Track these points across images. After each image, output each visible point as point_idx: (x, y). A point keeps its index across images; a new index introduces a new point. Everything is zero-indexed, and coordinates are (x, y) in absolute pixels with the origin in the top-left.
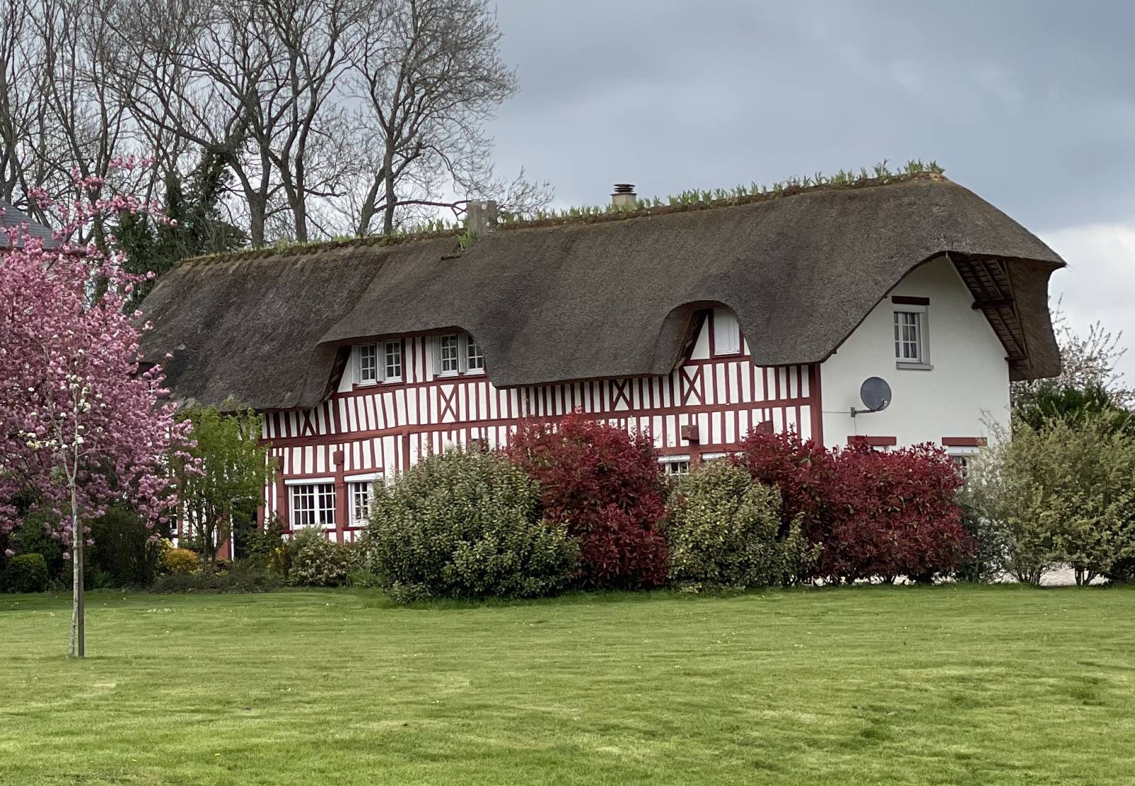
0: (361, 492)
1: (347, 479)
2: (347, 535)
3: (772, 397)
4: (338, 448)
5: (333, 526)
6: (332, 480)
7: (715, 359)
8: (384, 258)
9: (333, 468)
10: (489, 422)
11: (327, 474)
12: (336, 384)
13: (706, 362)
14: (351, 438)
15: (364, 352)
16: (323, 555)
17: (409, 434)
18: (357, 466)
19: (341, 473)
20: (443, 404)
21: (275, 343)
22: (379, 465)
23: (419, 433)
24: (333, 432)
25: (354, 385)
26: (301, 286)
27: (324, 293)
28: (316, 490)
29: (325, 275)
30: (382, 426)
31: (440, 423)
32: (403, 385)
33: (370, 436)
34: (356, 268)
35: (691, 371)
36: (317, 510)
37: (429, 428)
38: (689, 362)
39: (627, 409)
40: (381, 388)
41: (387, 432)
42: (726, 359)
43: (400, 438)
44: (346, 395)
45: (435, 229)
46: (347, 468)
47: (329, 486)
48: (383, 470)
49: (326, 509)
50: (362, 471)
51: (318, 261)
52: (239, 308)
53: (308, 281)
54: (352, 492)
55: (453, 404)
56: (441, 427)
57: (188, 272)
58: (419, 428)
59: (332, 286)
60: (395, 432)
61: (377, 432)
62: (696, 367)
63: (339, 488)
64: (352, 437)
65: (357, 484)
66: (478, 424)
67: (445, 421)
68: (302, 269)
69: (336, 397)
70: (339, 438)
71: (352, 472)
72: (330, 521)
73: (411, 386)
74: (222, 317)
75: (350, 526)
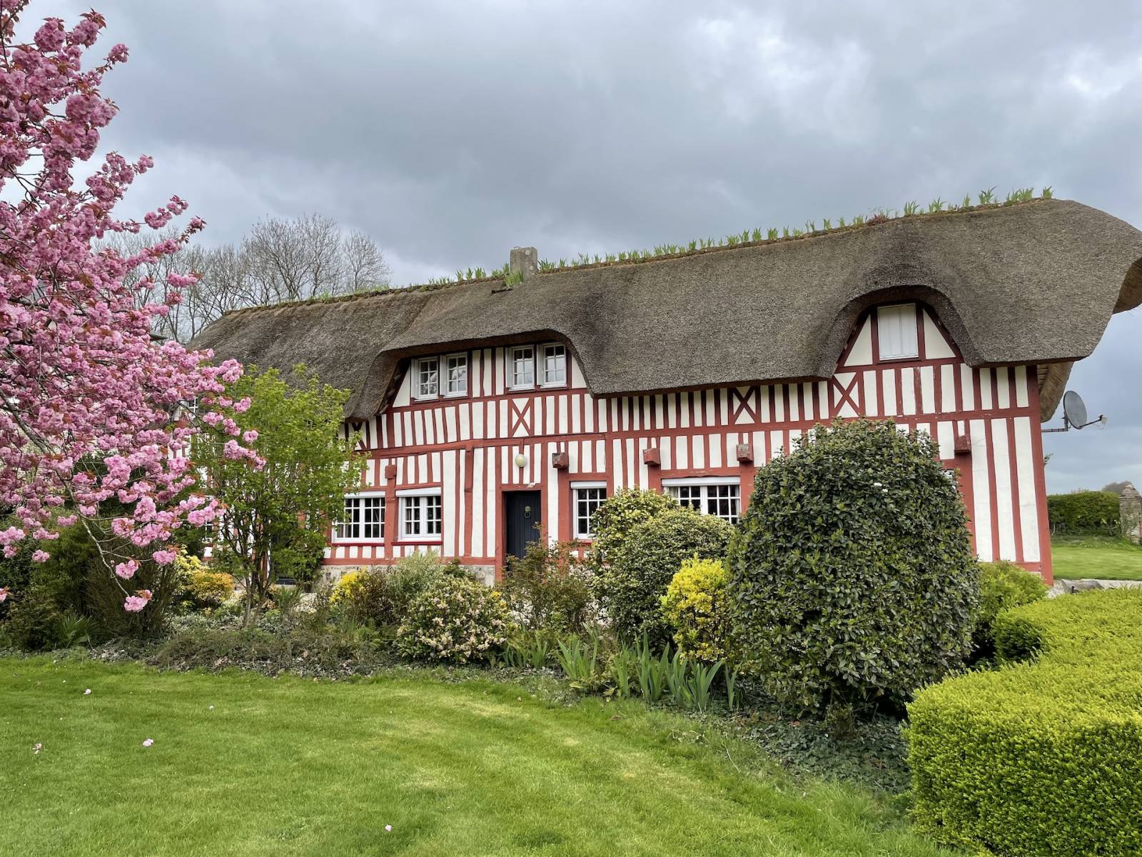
0: (413, 507)
1: (399, 493)
2: (397, 551)
3: (969, 405)
4: (390, 462)
5: (380, 540)
6: (381, 494)
7: (879, 365)
8: (427, 298)
9: (383, 482)
10: (570, 436)
11: (377, 488)
12: (391, 399)
13: (868, 368)
14: (404, 452)
15: (424, 367)
16: (463, 609)
17: (473, 449)
18: (411, 480)
19: (392, 487)
20: (515, 418)
21: (322, 365)
22: (436, 479)
23: (485, 449)
24: (385, 445)
25: (412, 399)
26: (345, 323)
27: (369, 326)
28: (362, 503)
29: (370, 313)
30: (441, 440)
31: (510, 437)
32: (469, 399)
33: (427, 450)
34: (399, 307)
35: (845, 379)
36: (362, 523)
37: (498, 443)
38: (842, 369)
39: (752, 422)
40: (442, 402)
41: (447, 447)
42: (897, 364)
43: (463, 452)
44: (402, 410)
45: (474, 277)
46: (399, 481)
47: (376, 501)
48: (441, 485)
49: (372, 523)
50: (417, 486)
51: (360, 304)
52: (284, 340)
53: (352, 319)
54: (403, 506)
55: (527, 418)
56: (511, 441)
57: (237, 317)
58: (485, 443)
59: (377, 322)
60: (457, 446)
61: (436, 447)
62: (852, 375)
63: (389, 502)
64: (406, 451)
65: (408, 499)
66: (557, 438)
67: (516, 435)
68: (345, 310)
69: (390, 412)
70: (392, 452)
71: (405, 486)
72: (376, 535)
73: (477, 399)
74: (268, 347)
75: (399, 540)
